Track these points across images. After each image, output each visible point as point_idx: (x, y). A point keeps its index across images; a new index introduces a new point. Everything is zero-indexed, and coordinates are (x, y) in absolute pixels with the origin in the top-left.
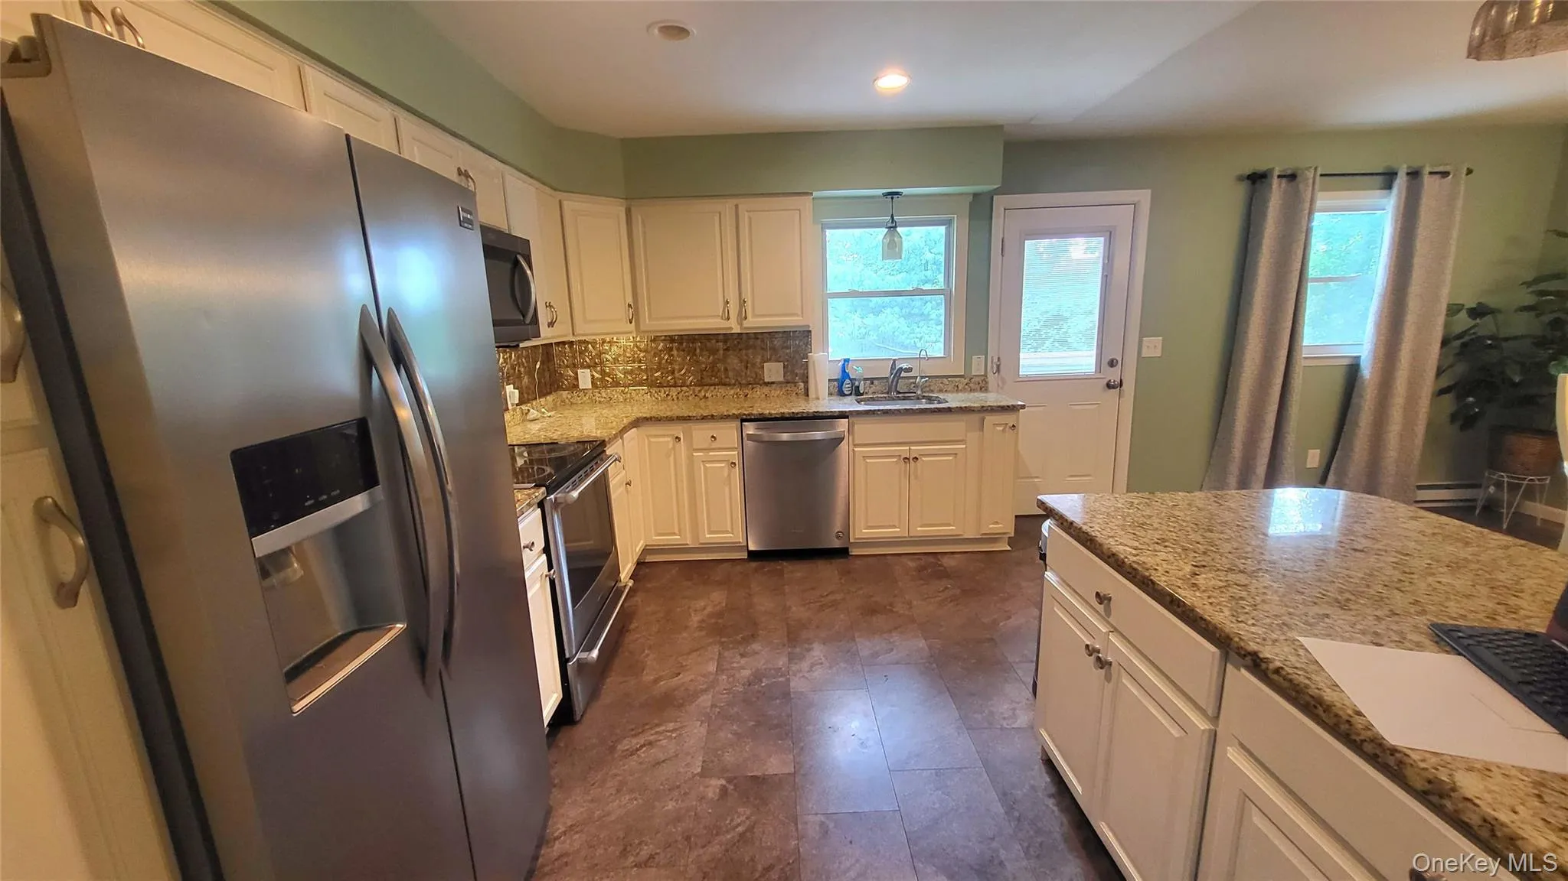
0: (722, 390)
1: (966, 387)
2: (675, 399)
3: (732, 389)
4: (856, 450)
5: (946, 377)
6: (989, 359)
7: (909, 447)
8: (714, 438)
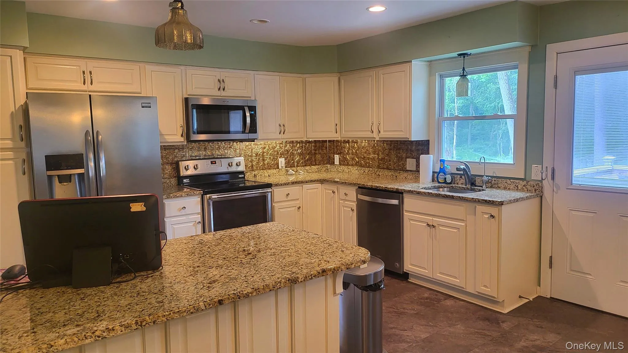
0: (386, 172)
1: (525, 188)
2: (367, 174)
3: (390, 172)
4: (405, 213)
5: (510, 178)
6: (544, 169)
7: (432, 218)
8: (346, 194)
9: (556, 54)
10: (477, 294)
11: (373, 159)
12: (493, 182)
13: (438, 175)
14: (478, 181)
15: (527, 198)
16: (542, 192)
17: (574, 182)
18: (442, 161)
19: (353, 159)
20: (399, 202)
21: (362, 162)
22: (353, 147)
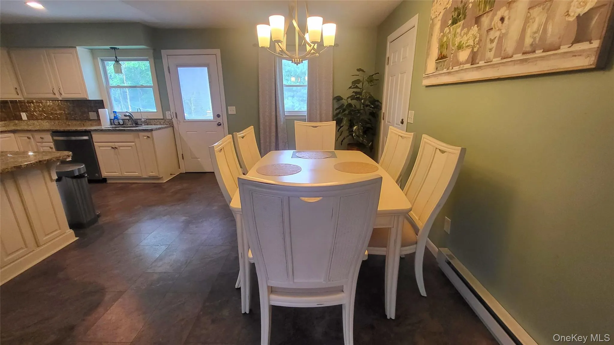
0: (74, 122)
1: (164, 123)
3: (77, 121)
4: (95, 144)
5: (156, 119)
6: (172, 113)
7: (114, 144)
8: (42, 138)
9: (166, 56)
10: (148, 177)
11: (60, 114)
12: (148, 122)
13: (114, 121)
14: (139, 122)
15: (165, 128)
16: (173, 124)
17: (186, 119)
18: (115, 112)
19: (41, 115)
20: (89, 138)
21: (51, 117)
22: (39, 106)
